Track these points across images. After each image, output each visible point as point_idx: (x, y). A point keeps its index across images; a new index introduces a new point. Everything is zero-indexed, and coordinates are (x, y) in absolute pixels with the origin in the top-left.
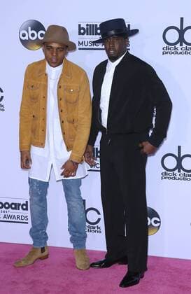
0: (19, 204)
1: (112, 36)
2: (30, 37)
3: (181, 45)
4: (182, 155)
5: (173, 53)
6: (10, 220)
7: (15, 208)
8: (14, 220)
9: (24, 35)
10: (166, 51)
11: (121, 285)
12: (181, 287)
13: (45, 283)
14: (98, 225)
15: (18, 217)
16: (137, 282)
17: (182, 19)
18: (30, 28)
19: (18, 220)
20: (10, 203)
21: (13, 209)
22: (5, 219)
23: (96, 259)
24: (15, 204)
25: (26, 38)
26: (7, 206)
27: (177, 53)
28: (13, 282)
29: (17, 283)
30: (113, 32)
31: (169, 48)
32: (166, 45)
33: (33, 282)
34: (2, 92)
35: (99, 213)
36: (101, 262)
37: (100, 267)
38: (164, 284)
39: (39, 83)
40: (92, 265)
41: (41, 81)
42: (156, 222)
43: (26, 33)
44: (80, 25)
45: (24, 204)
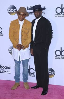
0: (7, 67)
1: (37, 10)
2: (11, 11)
3: (62, 13)
4: (62, 51)
5: (59, 16)
6: (4, 72)
7: (6, 68)
8: (6, 72)
9: (9, 10)
10: (57, 16)
11: (42, 95)
12: (62, 95)
13: (16, 94)
14: (34, 74)
15: (7, 71)
16: (46, 94)
17: (62, 5)
18: (11, 8)
19: (7, 72)
20: (4, 67)
21: (5, 68)
22: (3, 72)
23: (33, 86)
24: (6, 67)
25: (10, 11)
26: (3, 67)
27: (60, 16)
28: (6, 93)
29: (7, 94)
30: (37, 9)
31: (58, 14)
32: (56, 13)
33: (12, 93)
34: (2, 29)
35: (34, 70)
36: (35, 87)
37: (34, 88)
38: (56, 94)
39: (17, 27)
40: (32, 88)
41: (17, 26)
42: (53, 73)
43: (10, 9)
44: (28, 7)
45: (9, 67)
